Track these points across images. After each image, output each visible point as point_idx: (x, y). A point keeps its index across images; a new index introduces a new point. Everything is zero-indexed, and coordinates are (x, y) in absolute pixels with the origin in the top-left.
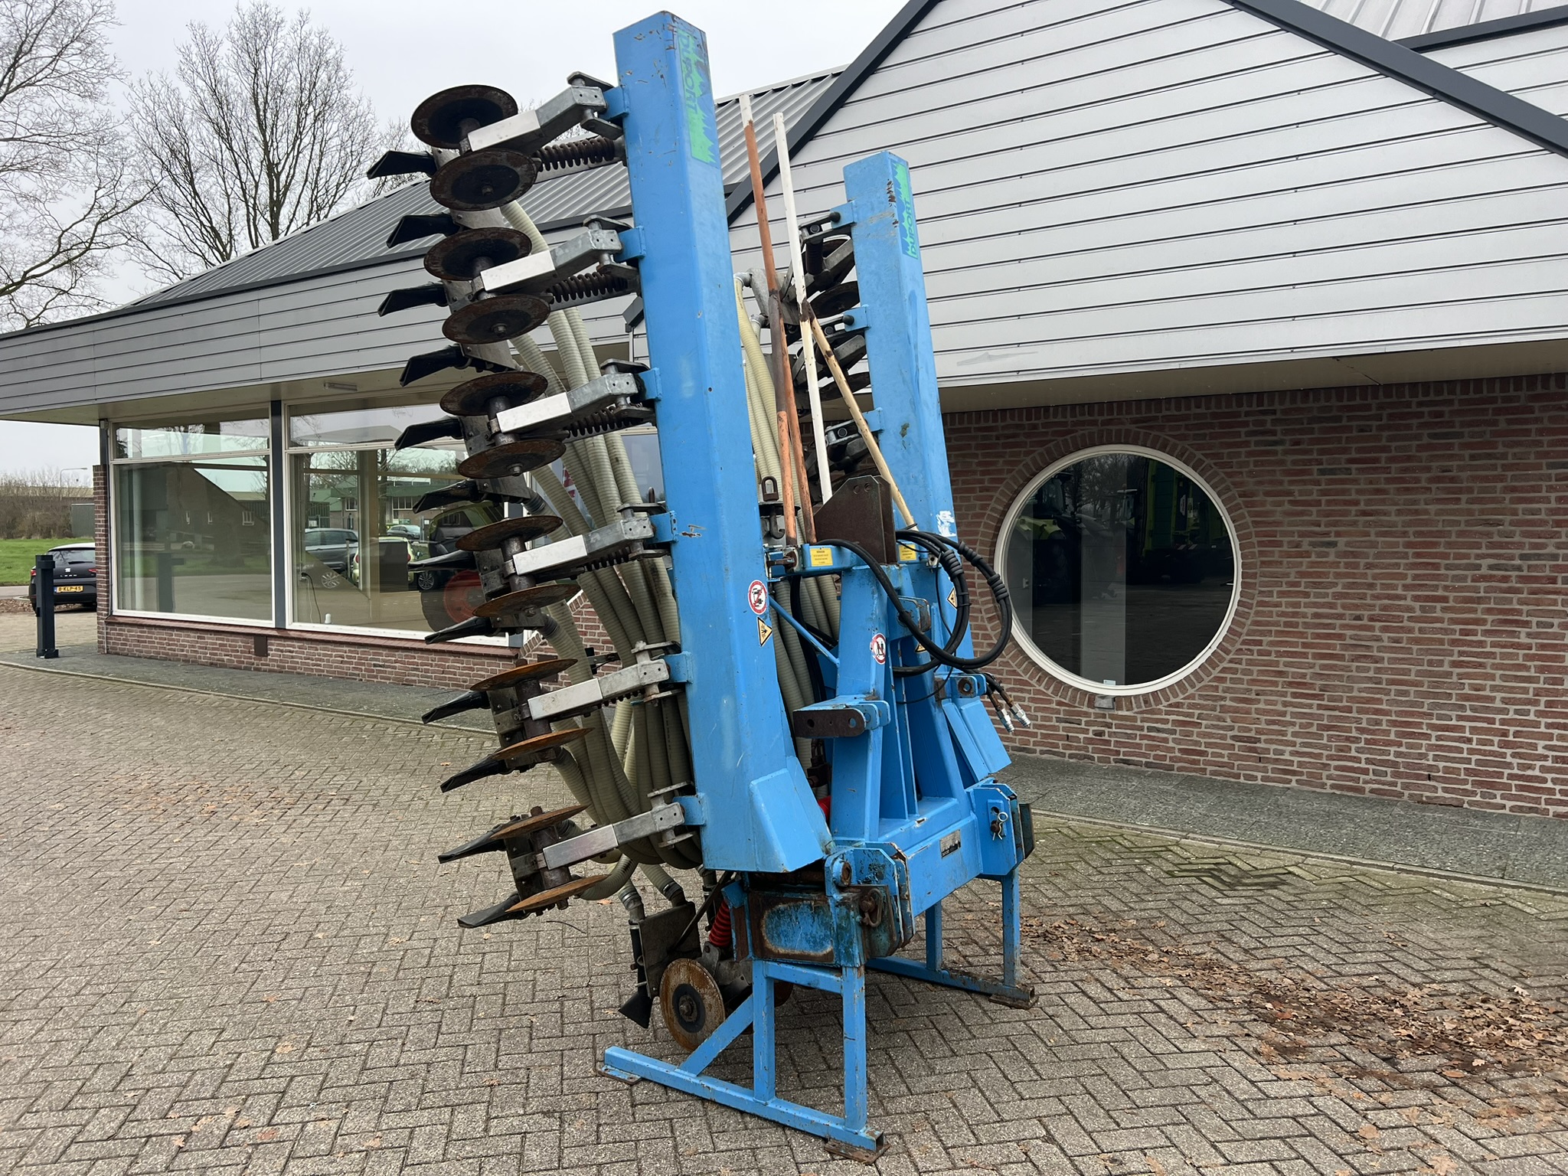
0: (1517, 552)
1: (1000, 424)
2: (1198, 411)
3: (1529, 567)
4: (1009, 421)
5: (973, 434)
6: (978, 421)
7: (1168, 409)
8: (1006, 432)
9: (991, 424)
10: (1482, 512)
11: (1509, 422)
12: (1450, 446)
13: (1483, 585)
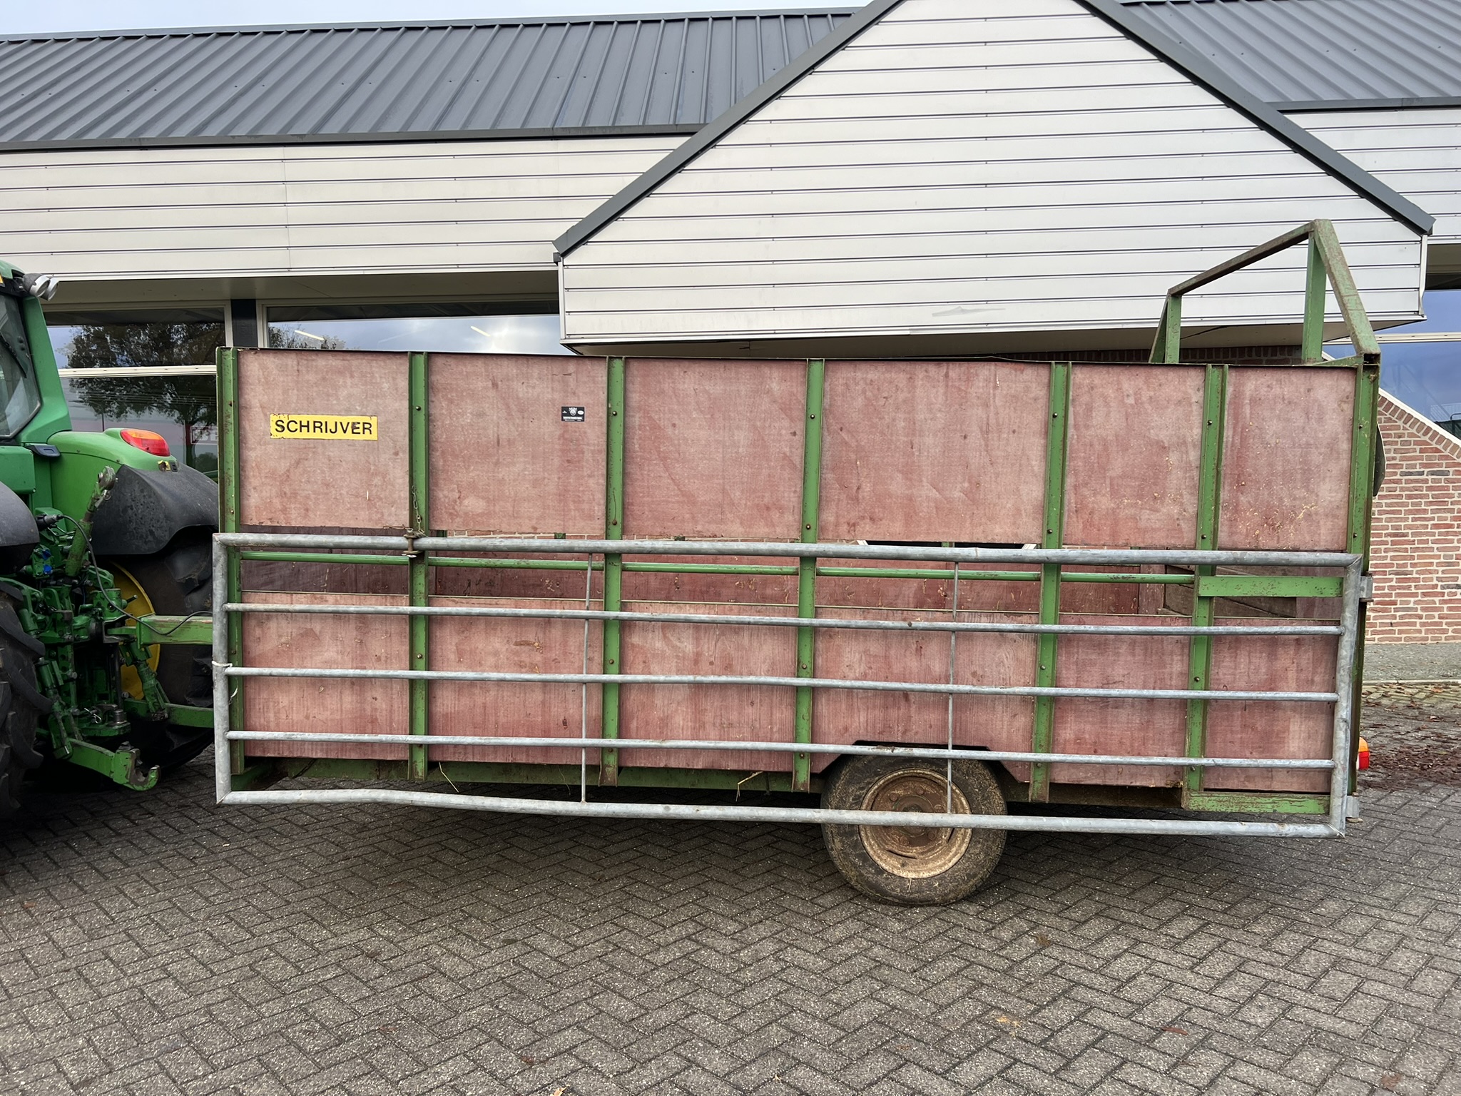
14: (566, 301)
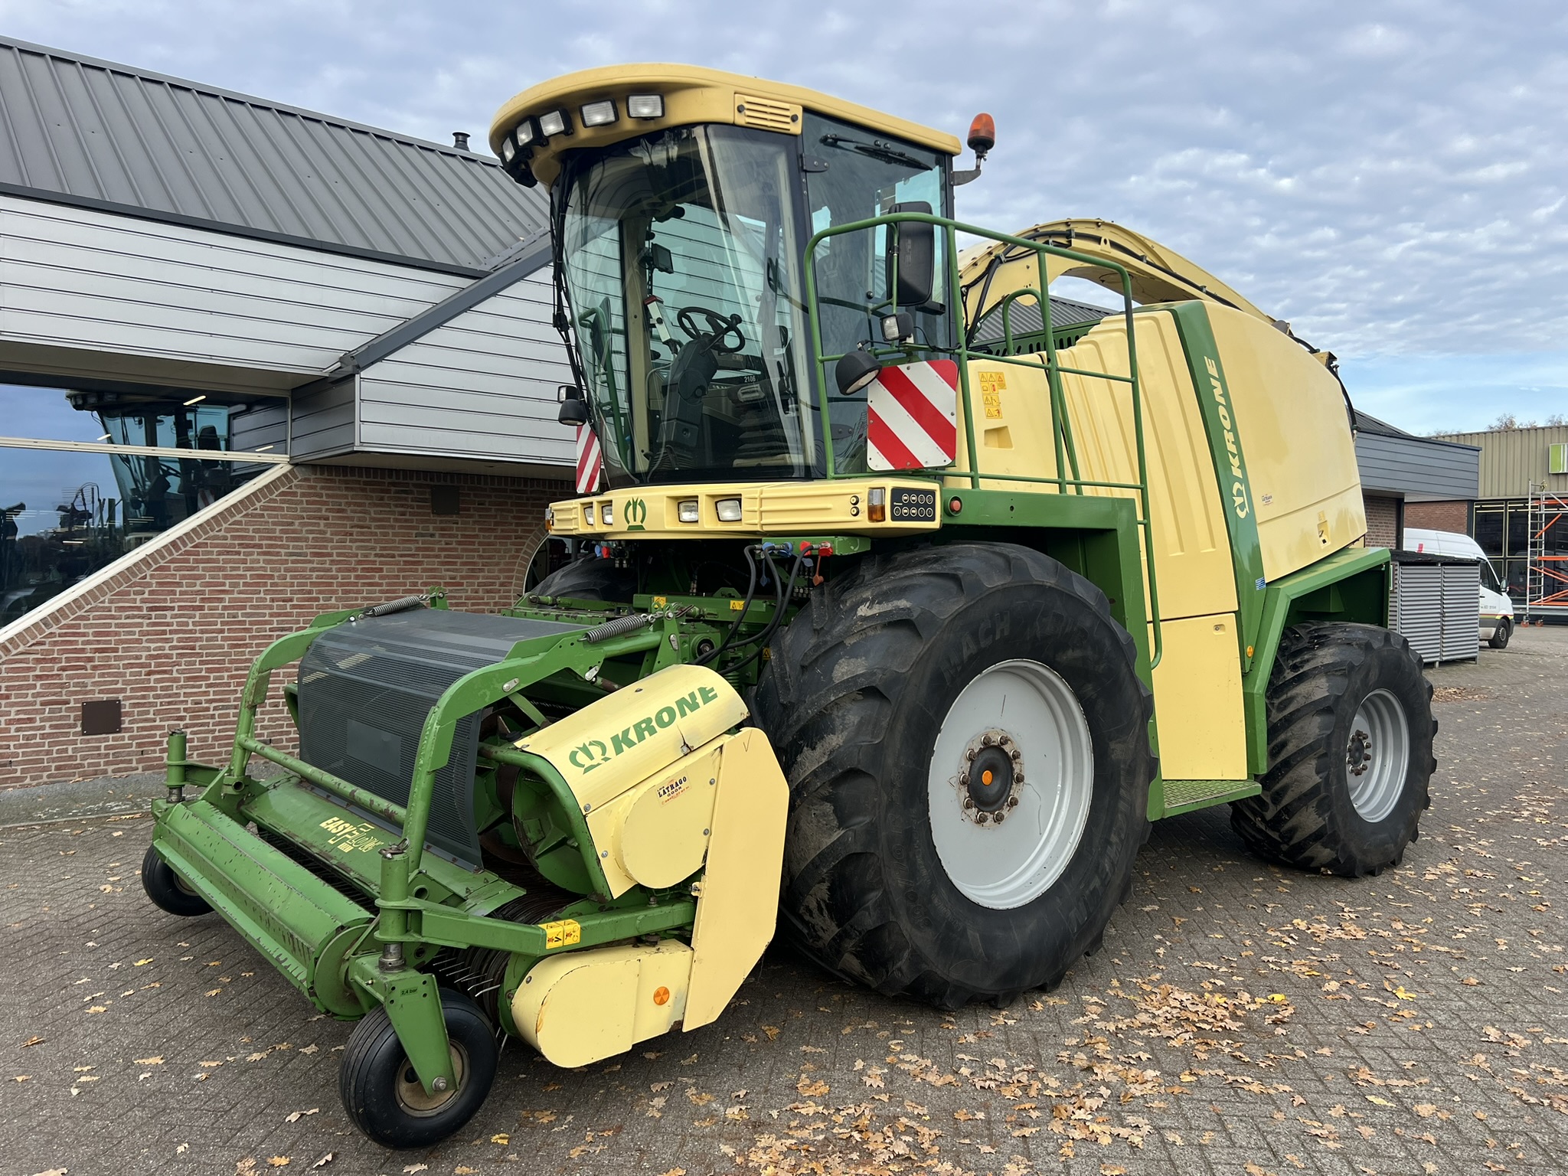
1: (529, 489)
4: (536, 488)
9: (522, 488)
14: (364, 412)
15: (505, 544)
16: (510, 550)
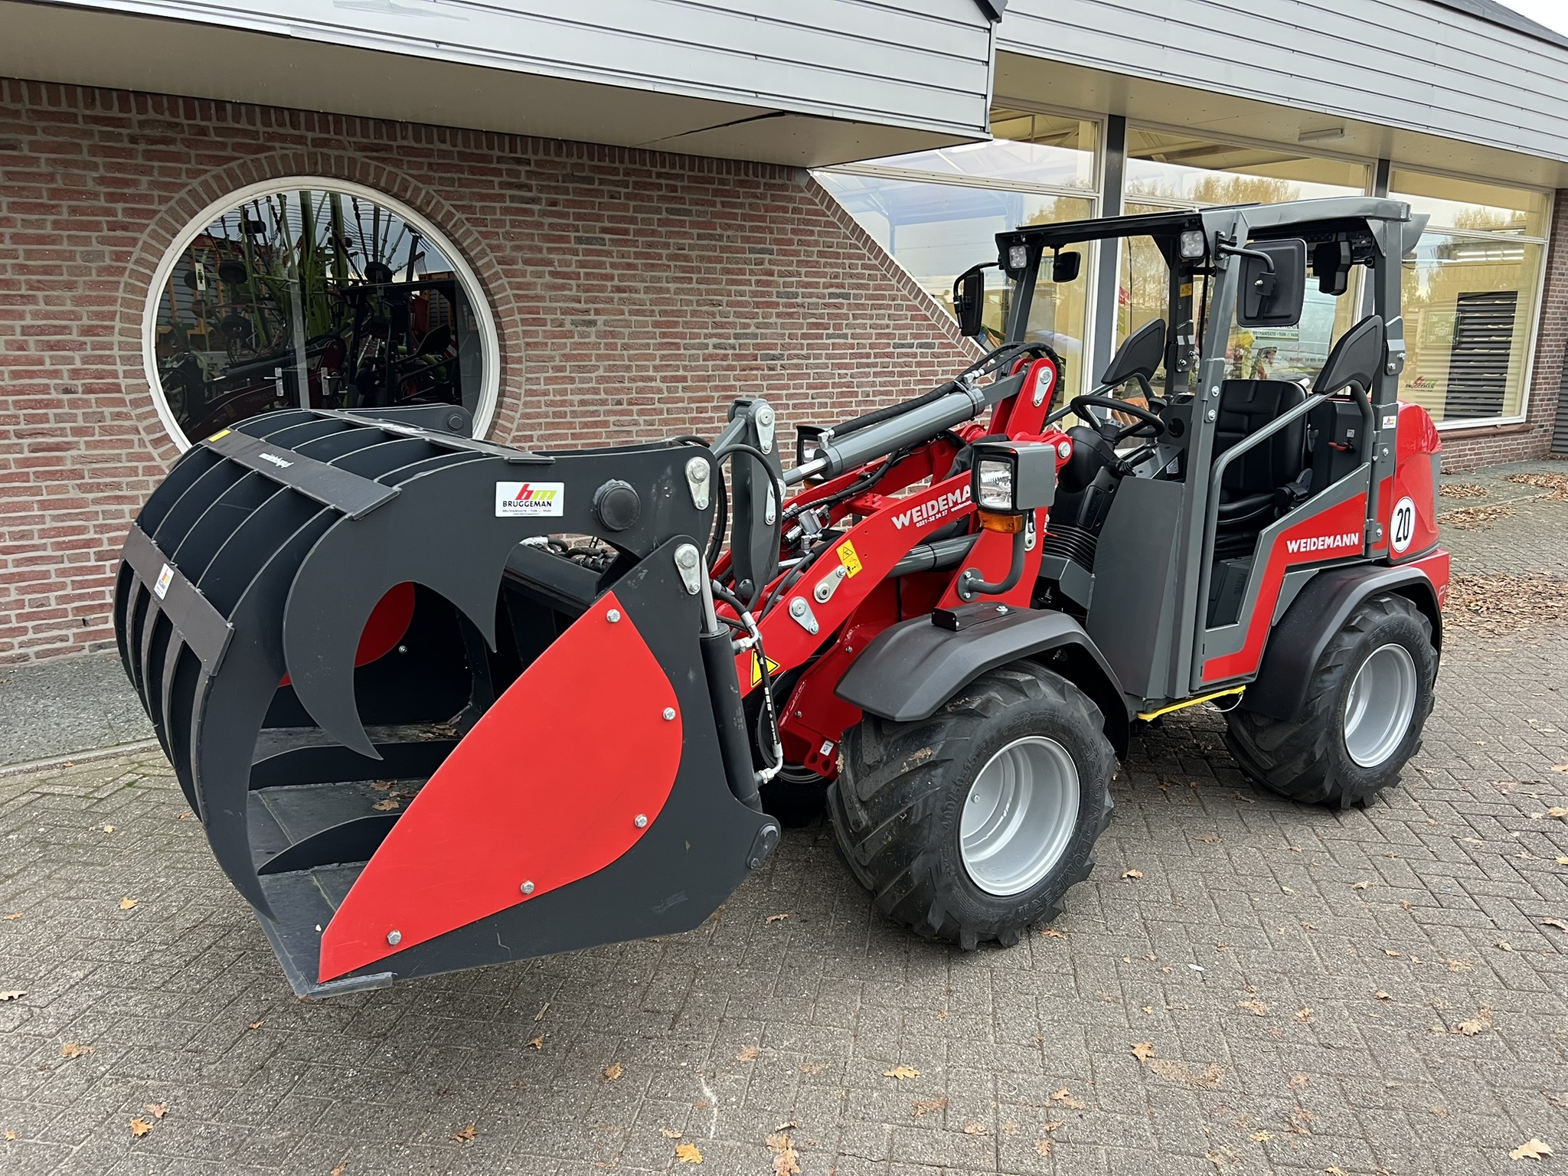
0: (732, 331)
1: (135, 116)
2: (443, 147)
3: (740, 345)
4: (152, 115)
5: (81, 125)
6: (90, 103)
7: (403, 138)
8: (148, 132)
9: (115, 113)
10: (708, 292)
11: (723, 204)
12: (682, 224)
13: (710, 363)
15: (86, 241)
16: (100, 256)
